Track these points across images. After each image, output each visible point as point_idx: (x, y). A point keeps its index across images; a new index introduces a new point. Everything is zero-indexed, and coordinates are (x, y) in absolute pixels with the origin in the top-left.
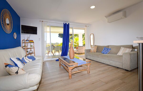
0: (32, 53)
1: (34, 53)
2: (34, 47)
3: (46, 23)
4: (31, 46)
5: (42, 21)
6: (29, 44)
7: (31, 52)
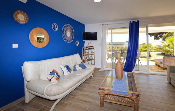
0: (92, 60)
1: (94, 60)
2: (94, 53)
3: (107, 25)
4: (92, 52)
5: (103, 25)
6: (90, 51)
7: (91, 58)
